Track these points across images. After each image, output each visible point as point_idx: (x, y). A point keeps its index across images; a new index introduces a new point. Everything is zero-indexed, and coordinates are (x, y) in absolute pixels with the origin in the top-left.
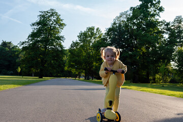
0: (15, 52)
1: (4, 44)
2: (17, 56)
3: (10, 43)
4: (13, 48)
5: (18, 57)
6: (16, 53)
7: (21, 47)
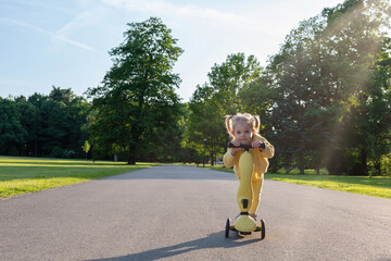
0: (79, 109)
1: (57, 94)
2: (83, 119)
3: (68, 91)
4: (75, 101)
5: (85, 122)
6: (81, 113)
7: (90, 100)
